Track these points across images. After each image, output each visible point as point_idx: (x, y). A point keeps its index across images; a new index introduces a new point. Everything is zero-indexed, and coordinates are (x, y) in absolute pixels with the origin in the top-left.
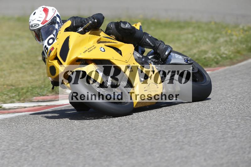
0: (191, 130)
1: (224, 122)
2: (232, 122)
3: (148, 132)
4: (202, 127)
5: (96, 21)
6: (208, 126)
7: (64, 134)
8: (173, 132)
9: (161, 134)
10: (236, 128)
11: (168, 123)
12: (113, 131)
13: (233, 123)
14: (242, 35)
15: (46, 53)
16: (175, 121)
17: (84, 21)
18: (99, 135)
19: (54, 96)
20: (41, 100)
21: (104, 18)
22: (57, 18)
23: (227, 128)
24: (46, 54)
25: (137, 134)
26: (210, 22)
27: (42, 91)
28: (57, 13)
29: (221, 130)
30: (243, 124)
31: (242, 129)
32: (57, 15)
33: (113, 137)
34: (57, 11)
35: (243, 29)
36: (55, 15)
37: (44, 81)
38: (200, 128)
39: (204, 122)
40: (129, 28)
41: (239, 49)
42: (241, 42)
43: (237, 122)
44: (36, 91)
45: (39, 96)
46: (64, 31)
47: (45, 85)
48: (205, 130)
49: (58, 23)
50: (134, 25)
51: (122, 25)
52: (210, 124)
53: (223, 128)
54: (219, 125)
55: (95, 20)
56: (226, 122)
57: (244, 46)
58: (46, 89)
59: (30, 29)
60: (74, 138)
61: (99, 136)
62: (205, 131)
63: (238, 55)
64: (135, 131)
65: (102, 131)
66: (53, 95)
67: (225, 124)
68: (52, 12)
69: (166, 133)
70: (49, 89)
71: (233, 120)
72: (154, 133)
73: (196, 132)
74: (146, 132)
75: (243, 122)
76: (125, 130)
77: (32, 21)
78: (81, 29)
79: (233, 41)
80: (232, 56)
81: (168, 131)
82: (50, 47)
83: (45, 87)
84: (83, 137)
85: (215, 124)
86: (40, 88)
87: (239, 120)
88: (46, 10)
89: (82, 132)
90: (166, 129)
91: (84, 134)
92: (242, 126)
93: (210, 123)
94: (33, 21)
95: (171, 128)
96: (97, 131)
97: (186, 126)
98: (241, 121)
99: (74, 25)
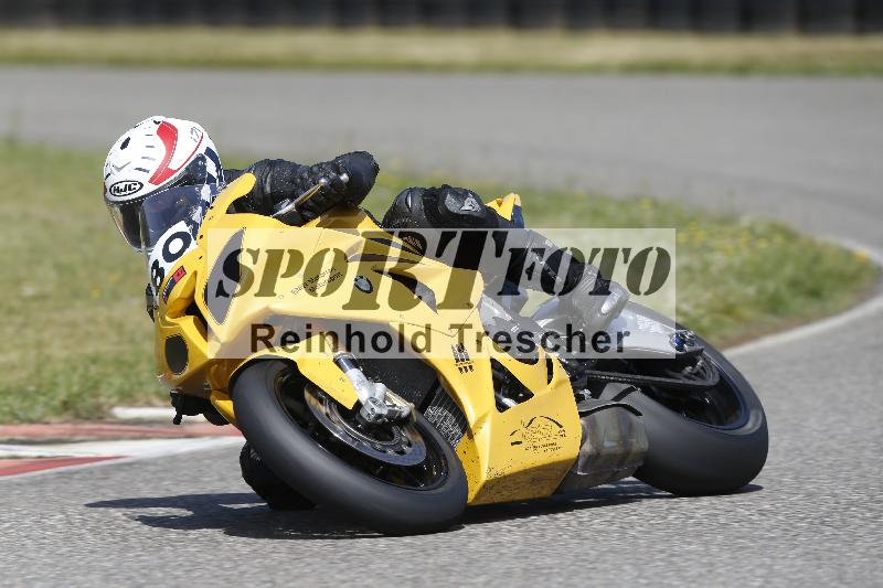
0: (542, 575)
1: (662, 552)
2: (689, 552)
3: (390, 570)
4: (581, 566)
5: (344, 177)
6: (605, 562)
7: (93, 561)
8: (477, 575)
9: (436, 582)
10: (701, 575)
11: (464, 545)
12: (267, 562)
13: (693, 556)
14: (746, 254)
15: (158, 288)
16: (489, 539)
17: (302, 178)
18: (220, 572)
19: (68, 426)
20: (22, 438)
21: (376, 169)
22: (209, 161)
23: (670, 574)
24: (157, 291)
25: (353, 575)
26: (637, 199)
27: (26, 404)
28: (208, 143)
29: (645, 578)
30: (729, 564)
31: (722, 579)
32: (209, 152)
33: (265, 582)
34: (206, 135)
35: (751, 230)
36: (202, 150)
37: (39, 371)
38: (573, 568)
39: (592, 549)
40: (475, 214)
41: (732, 299)
42: (742, 277)
43: (707, 553)
44: (6, 405)
45: (16, 422)
46: (228, 212)
47: (40, 386)
48: (591, 575)
49: (211, 179)
50: (493, 204)
51: (451, 203)
52: (610, 557)
53: (656, 574)
54: (641, 562)
55: (341, 174)
56: (669, 552)
57: (751, 291)
58: (42, 399)
59: (106, 200)
60: (128, 579)
61: (216, 577)
62: (590, 578)
63: (728, 320)
64: (344, 565)
65: (229, 559)
66: (66, 422)
67: (661, 560)
68: (191, 141)
69: (452, 579)
70: (53, 399)
71: (693, 547)
72: (410, 576)
73: (560, 580)
74: (385, 569)
75: (725, 556)
76: (309, 560)
77: (114, 171)
78: (287, 207)
79: (714, 269)
80: (706, 322)
81: (459, 573)
82: (169, 268)
83: (38, 392)
84: (160, 575)
85: (627, 556)
86: (24, 395)
87: (714, 549)
88: (168, 134)
89: (161, 558)
90: (454, 565)
91: (161, 568)
92: (720, 571)
93: (610, 551)
94: (119, 169)
95: (470, 562)
96: (211, 557)
97: (526, 557)
98: (722, 550)
99: (268, 189)
